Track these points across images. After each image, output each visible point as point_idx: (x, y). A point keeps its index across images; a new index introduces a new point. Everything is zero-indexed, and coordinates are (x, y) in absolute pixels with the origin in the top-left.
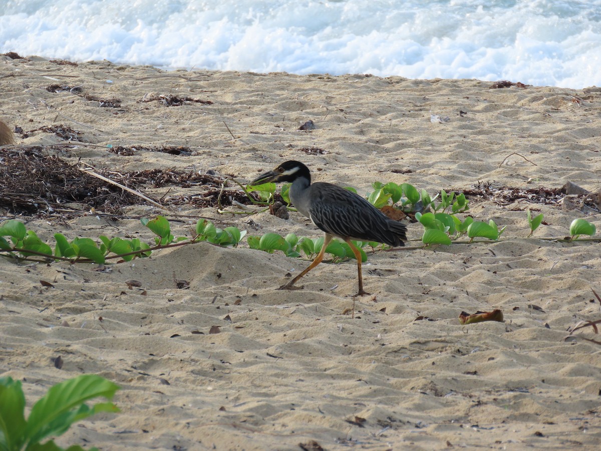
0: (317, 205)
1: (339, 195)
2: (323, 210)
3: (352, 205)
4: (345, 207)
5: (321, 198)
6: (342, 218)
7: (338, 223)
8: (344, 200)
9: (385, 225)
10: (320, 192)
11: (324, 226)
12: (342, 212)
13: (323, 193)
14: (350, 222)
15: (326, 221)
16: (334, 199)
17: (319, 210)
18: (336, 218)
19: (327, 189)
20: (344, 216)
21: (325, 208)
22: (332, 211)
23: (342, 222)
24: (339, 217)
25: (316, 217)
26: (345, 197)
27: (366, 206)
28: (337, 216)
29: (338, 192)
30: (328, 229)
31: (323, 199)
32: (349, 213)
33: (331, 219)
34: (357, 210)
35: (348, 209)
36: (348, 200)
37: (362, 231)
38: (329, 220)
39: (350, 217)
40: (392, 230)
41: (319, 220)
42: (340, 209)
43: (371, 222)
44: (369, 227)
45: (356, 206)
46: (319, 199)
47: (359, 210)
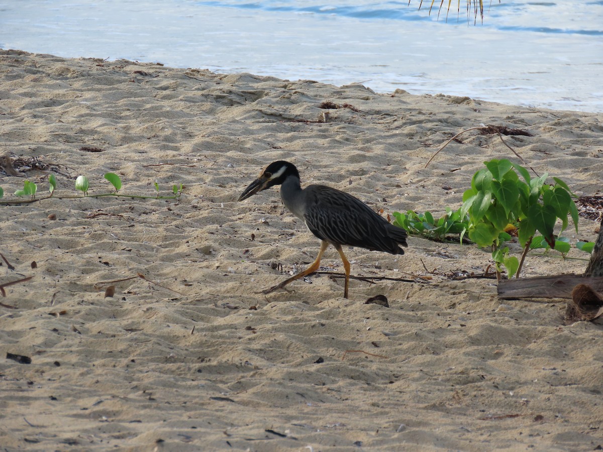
0: (313, 210)
1: (336, 199)
2: (319, 216)
3: (349, 210)
4: (341, 211)
5: (316, 202)
6: (339, 224)
7: (334, 230)
8: (341, 205)
9: (384, 230)
10: (316, 196)
11: (320, 232)
12: (338, 217)
13: (318, 197)
14: (347, 228)
15: (322, 227)
16: (331, 204)
17: (315, 215)
18: (333, 224)
19: (323, 193)
20: (341, 222)
21: (321, 213)
22: (328, 217)
23: (339, 229)
24: (335, 222)
25: (312, 222)
26: (341, 202)
27: (364, 210)
28: (333, 221)
29: (335, 196)
30: (324, 236)
31: (319, 203)
32: (347, 219)
33: (327, 225)
34: (355, 215)
35: (345, 215)
36: (345, 205)
37: (359, 237)
38: (325, 226)
39: (347, 223)
40: (391, 236)
41: (314, 226)
42: (336, 214)
43: (369, 228)
44: (367, 233)
45: (353, 211)
46: (314, 204)
47: (357, 216)
